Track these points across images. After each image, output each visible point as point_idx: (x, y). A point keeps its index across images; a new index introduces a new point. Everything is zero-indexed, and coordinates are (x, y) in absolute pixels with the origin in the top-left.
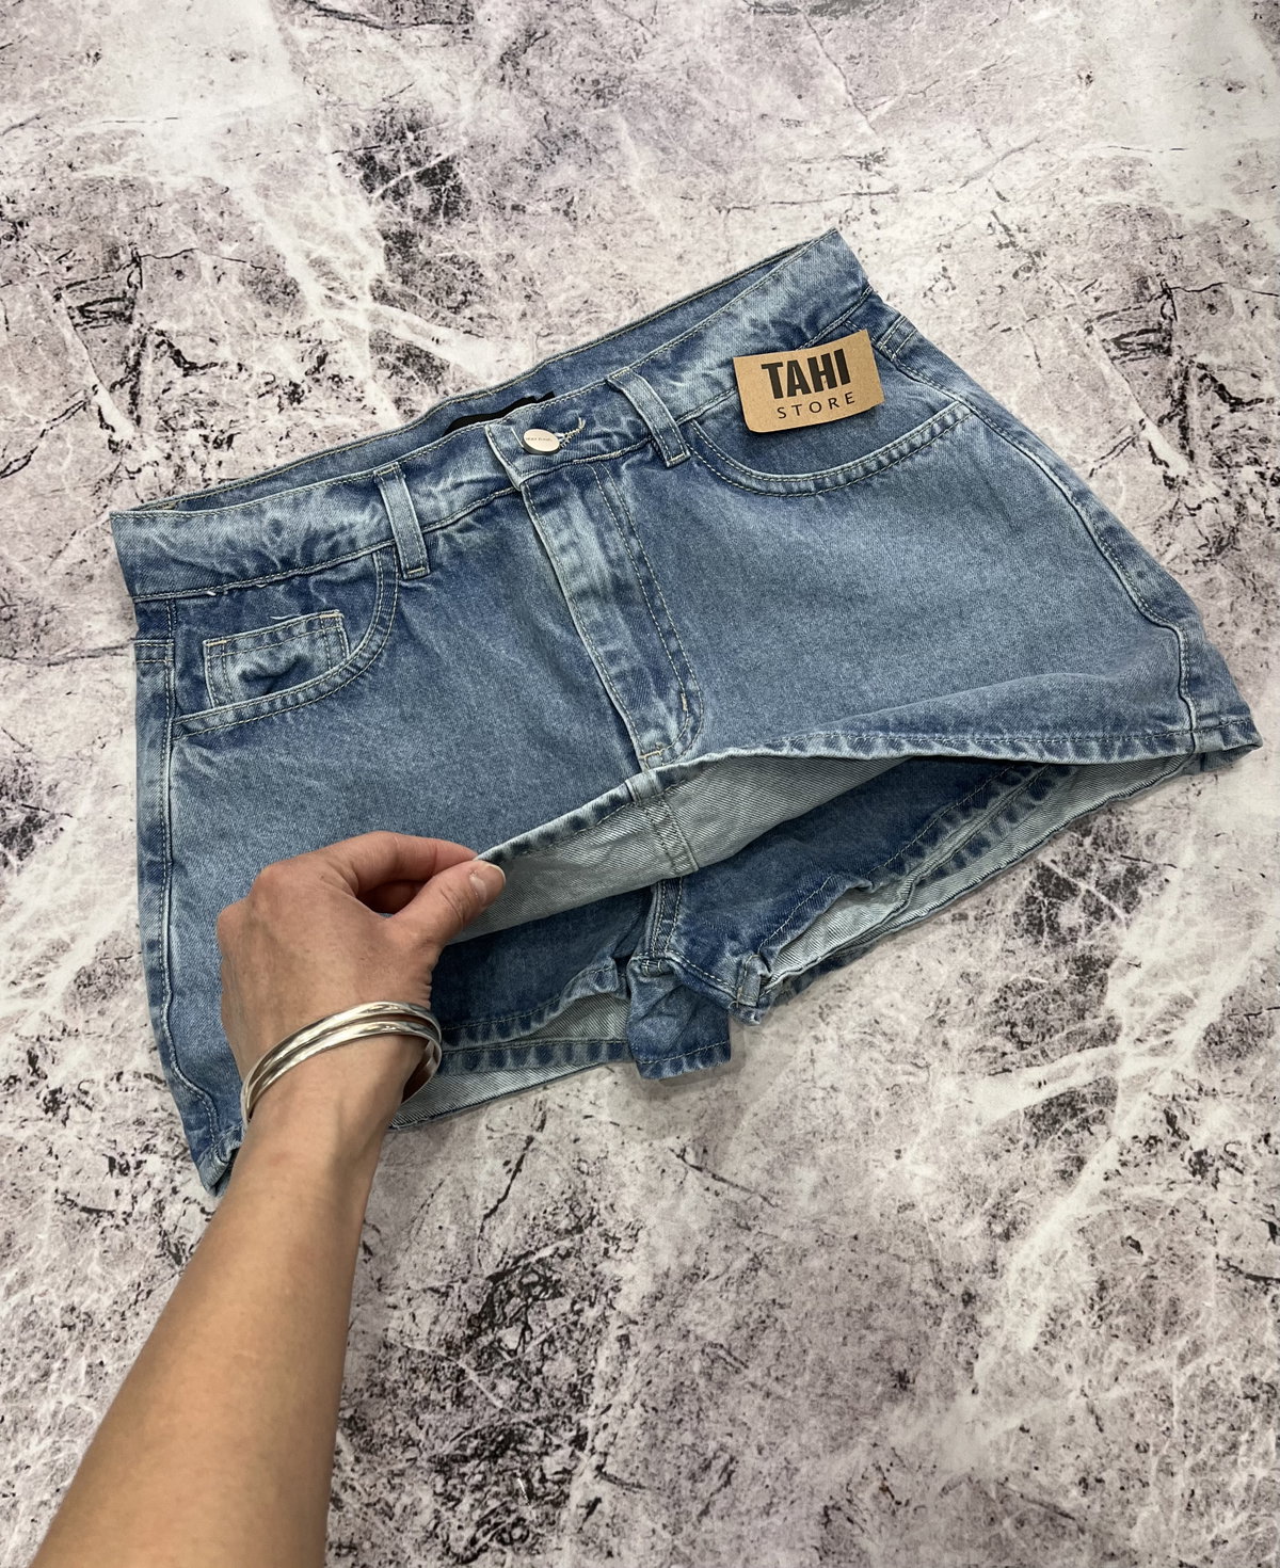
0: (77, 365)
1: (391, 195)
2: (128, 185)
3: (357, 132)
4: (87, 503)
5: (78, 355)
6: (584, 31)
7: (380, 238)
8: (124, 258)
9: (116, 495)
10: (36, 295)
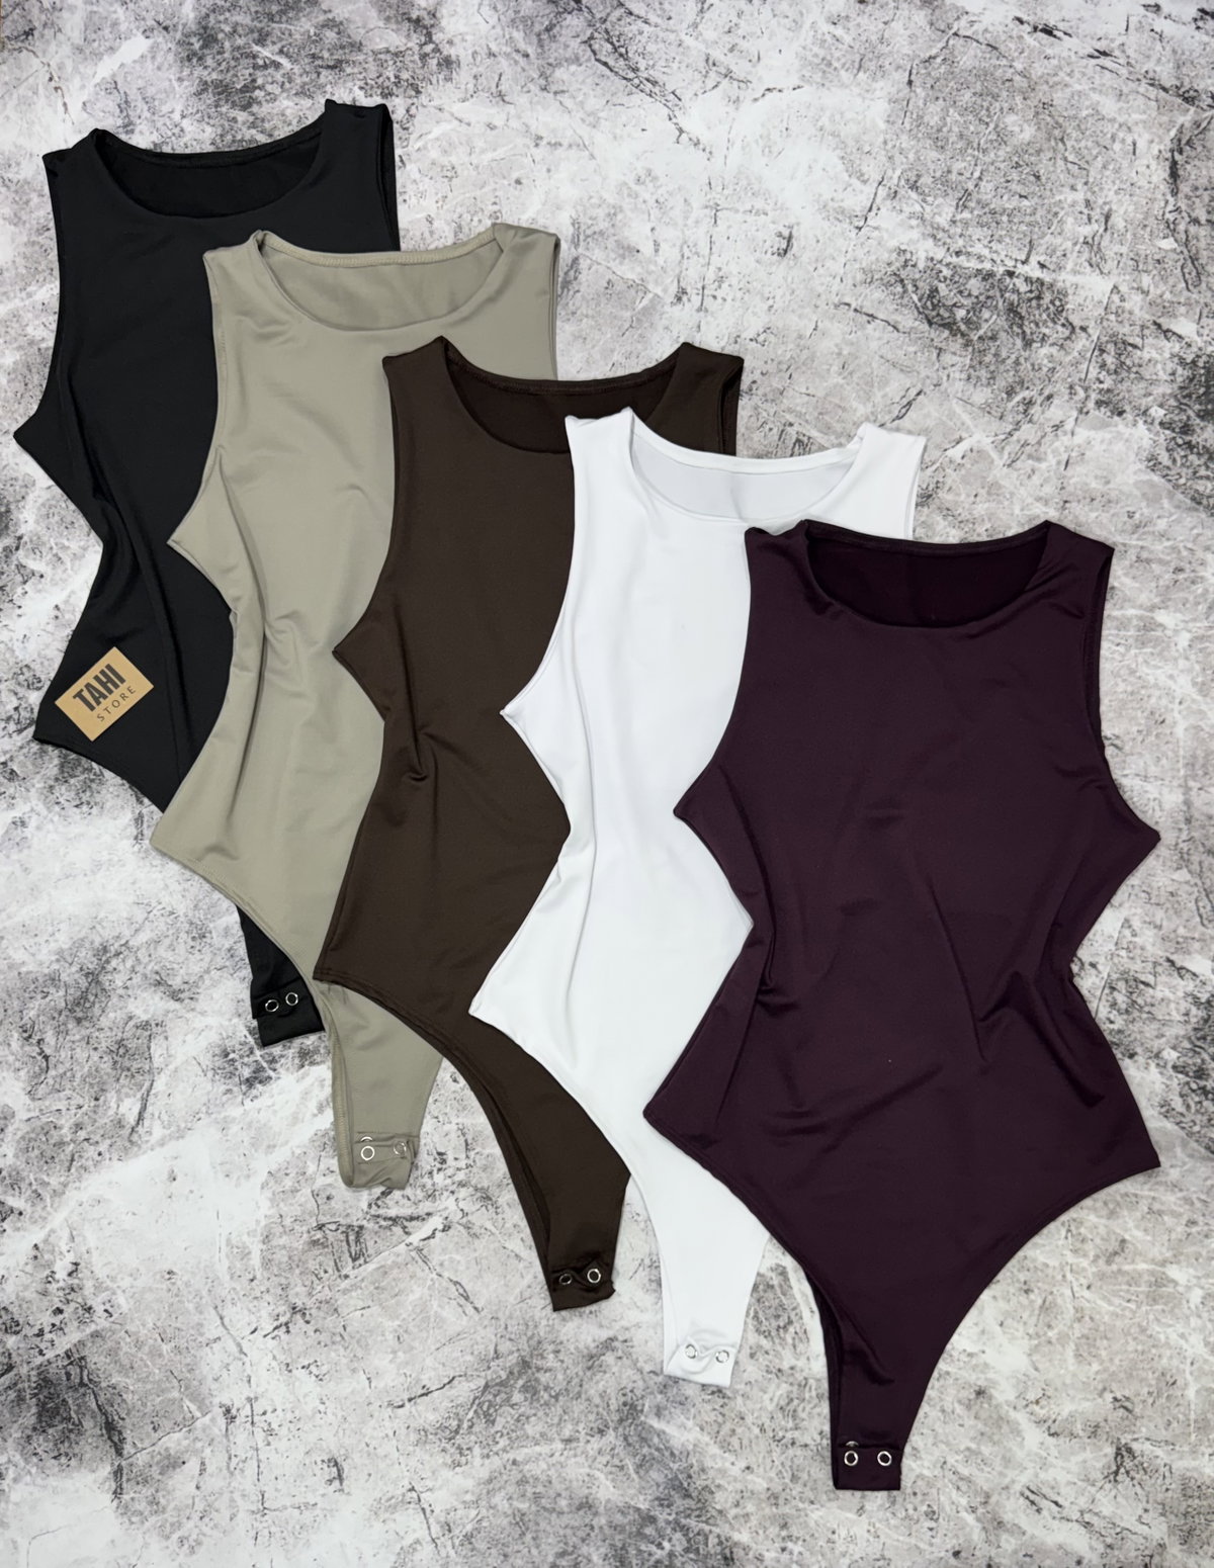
0: (393, 1258)
1: (273, 1065)
2: (266, 1239)
3: (229, 1091)
4: (484, 1241)
5: (386, 1258)
6: (155, 949)
7: (303, 1070)
8: (319, 1235)
9: (478, 1224)
10: (345, 1292)
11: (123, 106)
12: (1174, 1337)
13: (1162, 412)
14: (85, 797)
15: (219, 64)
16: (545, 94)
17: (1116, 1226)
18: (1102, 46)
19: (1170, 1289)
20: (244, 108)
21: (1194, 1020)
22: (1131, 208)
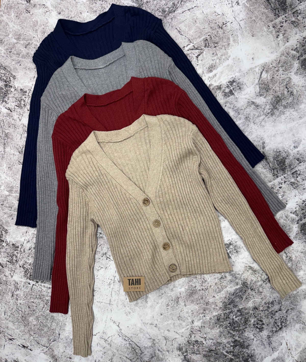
11: (270, 343)
12: (16, 27)
13: (3, 244)
14: (278, 154)
15: (243, 354)
16: (154, 339)
17: (27, 51)
18: (11, 342)
19: (16, 37)
20: (236, 341)
21: (7, 98)
22: (7, 298)
